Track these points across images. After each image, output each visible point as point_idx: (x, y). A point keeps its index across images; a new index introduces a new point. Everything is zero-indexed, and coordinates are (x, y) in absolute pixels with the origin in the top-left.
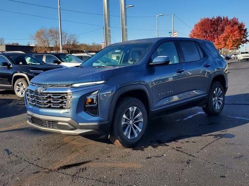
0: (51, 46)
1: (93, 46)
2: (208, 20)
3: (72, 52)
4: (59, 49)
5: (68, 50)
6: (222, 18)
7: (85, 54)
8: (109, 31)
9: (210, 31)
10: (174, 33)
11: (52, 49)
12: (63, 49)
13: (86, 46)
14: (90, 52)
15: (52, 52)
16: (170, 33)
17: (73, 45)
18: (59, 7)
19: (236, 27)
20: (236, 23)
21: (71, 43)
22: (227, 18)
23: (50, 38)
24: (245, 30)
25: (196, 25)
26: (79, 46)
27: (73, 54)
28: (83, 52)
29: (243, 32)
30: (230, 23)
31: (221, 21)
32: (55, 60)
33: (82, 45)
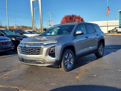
10: (51, 21)
16: (49, 21)
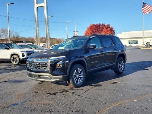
0: (2, 39)
1: (29, 39)
2: (94, 25)
3: (16, 42)
4: (8, 40)
5: (13, 41)
6: (102, 24)
7: (24, 44)
8: (39, 30)
9: (95, 32)
11: (3, 40)
12: (10, 41)
13: (24, 38)
14: (27, 42)
15: (4, 42)
17: (17, 38)
18: (8, 16)
19: (109, 29)
20: (109, 27)
21: (15, 37)
22: (104, 24)
23: (2, 34)
24: (114, 31)
25: (88, 28)
26: (20, 39)
27: (16, 44)
28: (22, 42)
29: (112, 32)
30: (106, 27)
31: (101, 26)
32: (6, 47)
33: (22, 38)
